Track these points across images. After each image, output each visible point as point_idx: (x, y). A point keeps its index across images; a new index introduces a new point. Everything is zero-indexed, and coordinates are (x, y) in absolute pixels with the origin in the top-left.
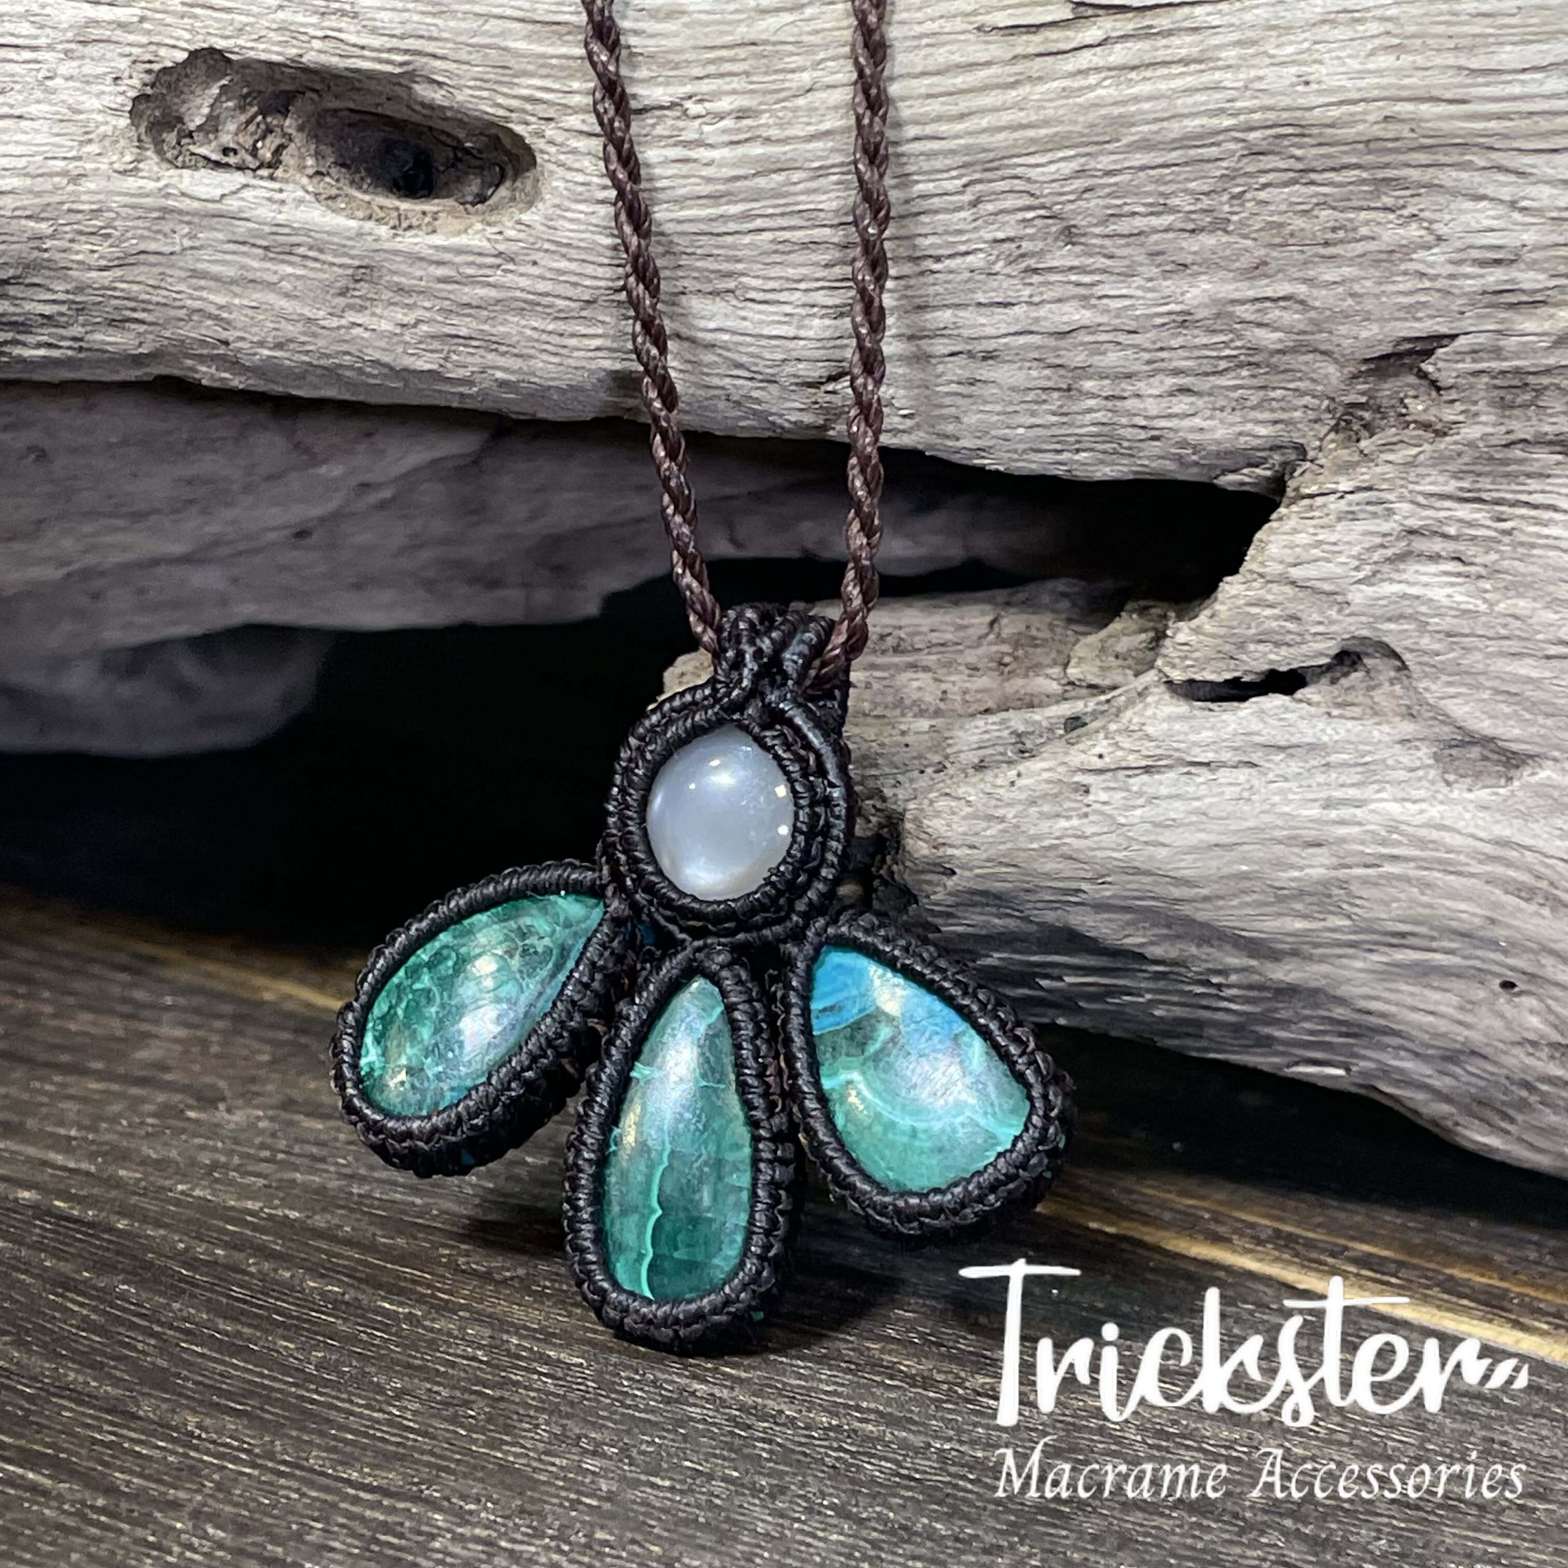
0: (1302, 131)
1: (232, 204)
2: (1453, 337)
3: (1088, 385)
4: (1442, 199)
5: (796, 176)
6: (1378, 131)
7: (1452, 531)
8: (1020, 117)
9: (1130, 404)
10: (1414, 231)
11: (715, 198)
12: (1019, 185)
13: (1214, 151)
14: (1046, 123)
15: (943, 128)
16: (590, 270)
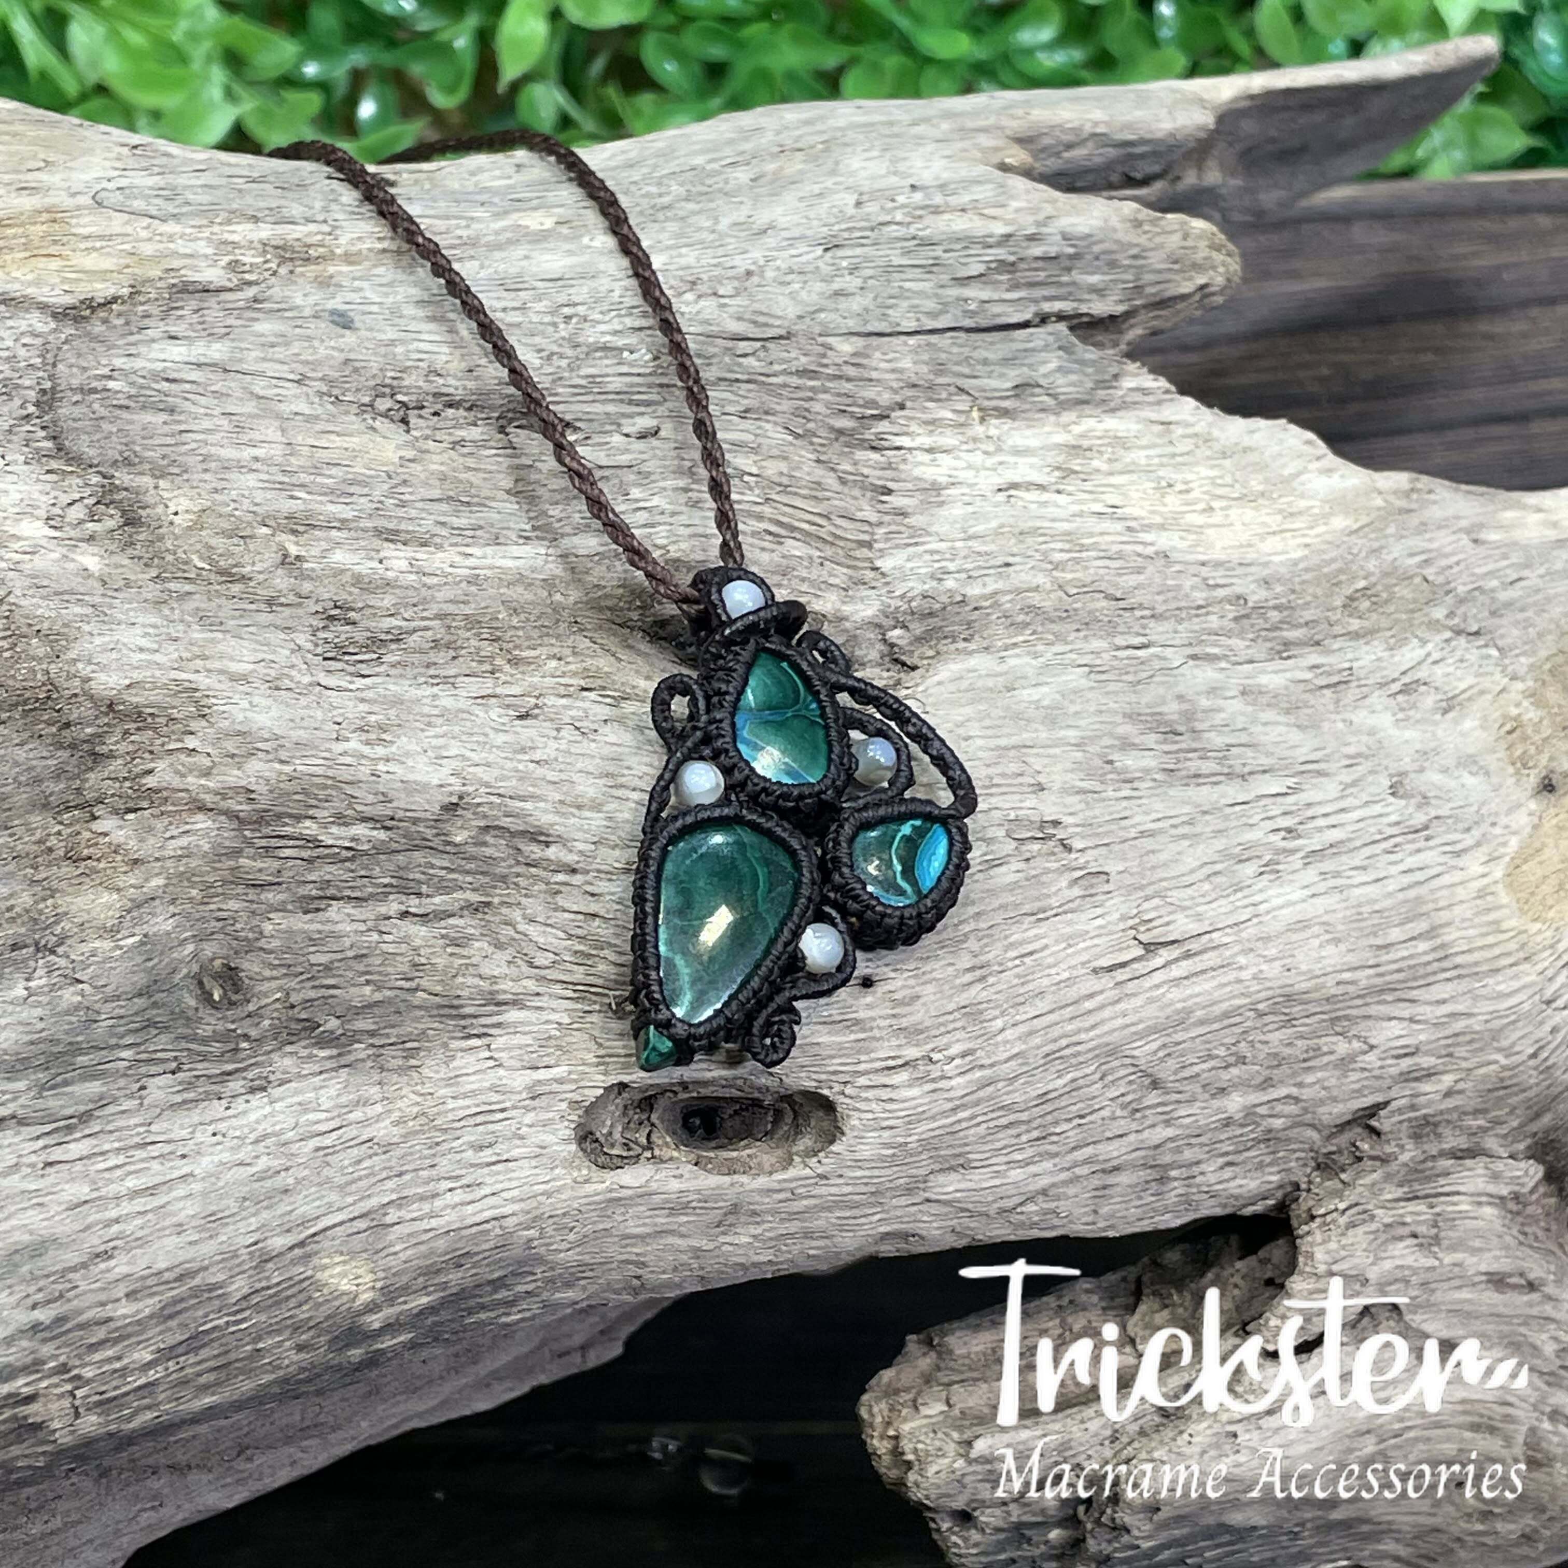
0: (1289, 998)
1: (654, 1186)
2: (1386, 1103)
3: (1173, 1173)
4: (1370, 1023)
5: (1000, 1085)
6: (1333, 991)
7: (1408, 1219)
8: (1127, 1020)
9: (1199, 1179)
10: (1356, 1045)
11: (954, 1110)
12: (1128, 1061)
13: (1238, 1019)
14: (1141, 1021)
15: (1083, 1036)
16: (876, 1172)
